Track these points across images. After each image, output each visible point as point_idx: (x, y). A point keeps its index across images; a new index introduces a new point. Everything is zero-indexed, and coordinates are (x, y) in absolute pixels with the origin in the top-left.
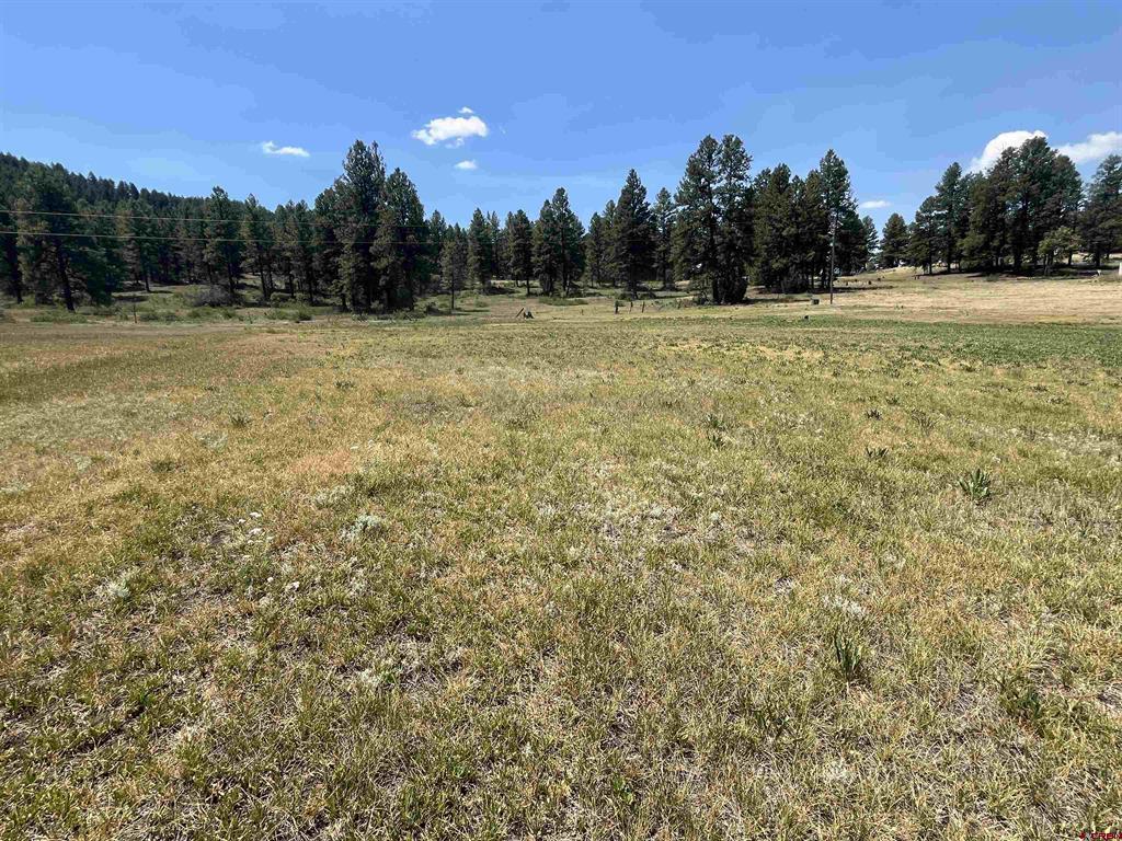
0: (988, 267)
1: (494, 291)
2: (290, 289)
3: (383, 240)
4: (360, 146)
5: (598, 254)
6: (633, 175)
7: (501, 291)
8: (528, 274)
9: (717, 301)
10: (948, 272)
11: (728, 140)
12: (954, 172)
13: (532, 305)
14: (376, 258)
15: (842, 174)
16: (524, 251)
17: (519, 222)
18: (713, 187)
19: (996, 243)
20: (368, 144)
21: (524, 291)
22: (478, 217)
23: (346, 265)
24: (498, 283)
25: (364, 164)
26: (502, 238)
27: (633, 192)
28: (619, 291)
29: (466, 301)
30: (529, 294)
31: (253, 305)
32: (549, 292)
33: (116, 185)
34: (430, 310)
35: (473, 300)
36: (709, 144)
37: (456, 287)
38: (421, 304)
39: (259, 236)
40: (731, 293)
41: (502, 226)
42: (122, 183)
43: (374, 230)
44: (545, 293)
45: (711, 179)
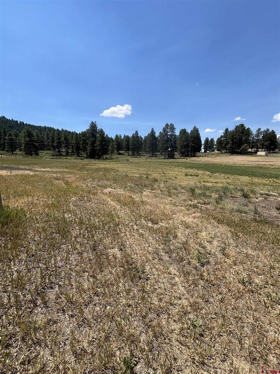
0: (233, 152)
1: (120, 154)
2: (73, 152)
3: (98, 143)
4: (93, 122)
5: (145, 146)
6: (153, 129)
7: (122, 154)
8: (128, 150)
9: (168, 158)
10: (226, 153)
11: (171, 124)
12: (227, 130)
13: (129, 158)
14: (96, 147)
15: (198, 131)
16: (128, 145)
17: (127, 138)
18: (168, 134)
19: (234, 147)
20: (94, 122)
21: (127, 154)
22: (117, 136)
23: (89, 148)
24: (121, 152)
25: (93, 126)
26: (122, 141)
27: (153, 133)
28: (150, 155)
29: (114, 156)
30: (129, 155)
31: (64, 156)
32: (133, 155)
33: (19, 122)
34: (107, 159)
35: (115, 156)
36: (167, 125)
37: (112, 153)
38: (104, 157)
39: (66, 140)
40: (171, 156)
41: (122, 138)
42: (20, 122)
43: (95, 141)
44: (132, 155)
45: (168, 132)
